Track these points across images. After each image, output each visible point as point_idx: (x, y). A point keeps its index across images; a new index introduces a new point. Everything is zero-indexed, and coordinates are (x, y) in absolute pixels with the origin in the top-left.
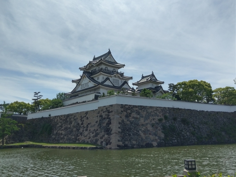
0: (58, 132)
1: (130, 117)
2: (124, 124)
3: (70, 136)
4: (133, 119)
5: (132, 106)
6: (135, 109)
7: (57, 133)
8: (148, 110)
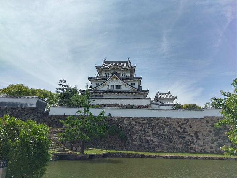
0: (143, 137)
3: (171, 144)
7: (140, 139)
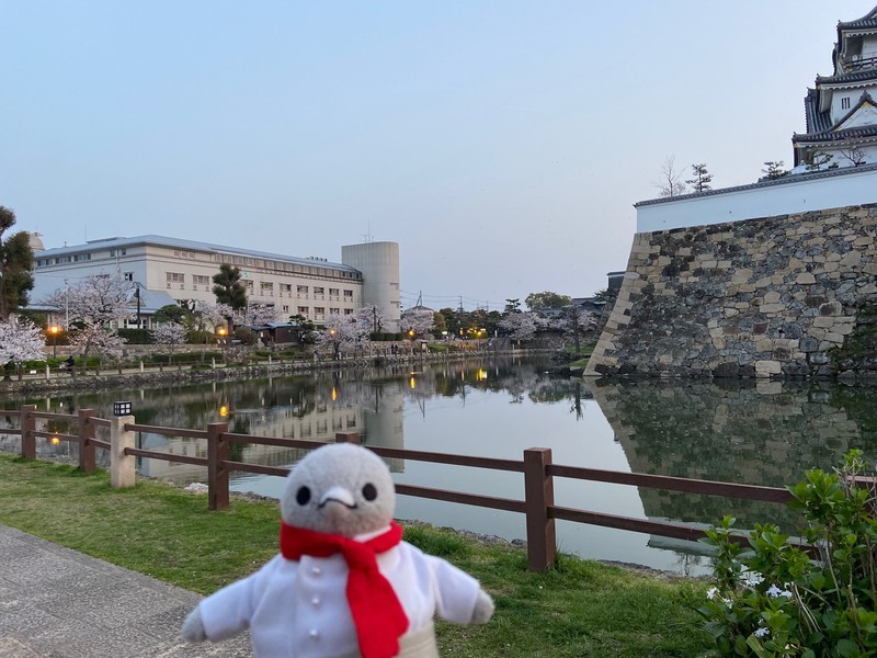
1: (683, 274)
2: (651, 297)
4: (697, 279)
5: (704, 230)
6: (716, 238)
8: (789, 232)
